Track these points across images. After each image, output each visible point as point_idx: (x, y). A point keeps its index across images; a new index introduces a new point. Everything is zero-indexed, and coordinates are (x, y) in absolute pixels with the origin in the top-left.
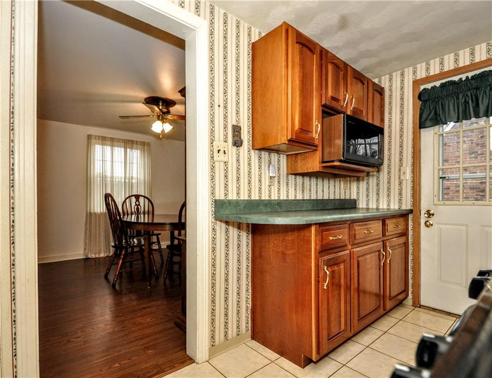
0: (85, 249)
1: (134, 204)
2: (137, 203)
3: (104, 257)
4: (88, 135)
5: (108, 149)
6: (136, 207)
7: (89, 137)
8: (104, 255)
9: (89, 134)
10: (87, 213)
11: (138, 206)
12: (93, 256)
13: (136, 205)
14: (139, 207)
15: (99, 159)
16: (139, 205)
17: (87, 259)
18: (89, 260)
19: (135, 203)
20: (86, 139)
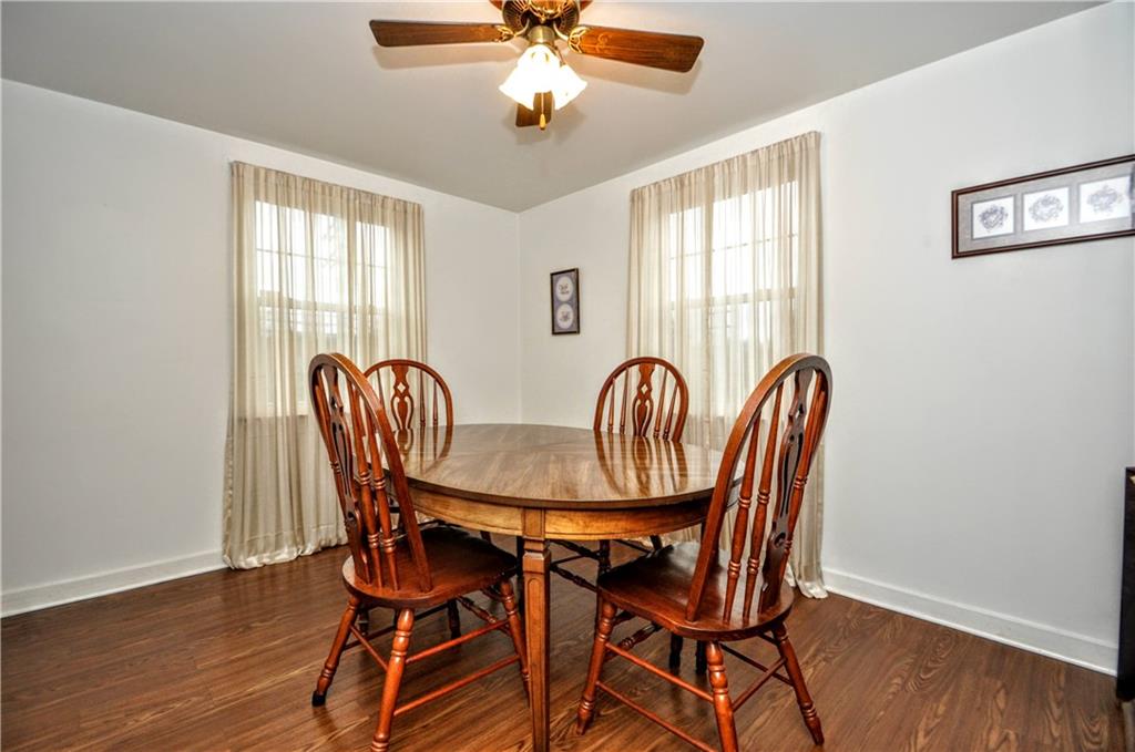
0: (226, 539)
1: (393, 392)
2: (401, 388)
3: (291, 562)
4: (231, 165)
5: (297, 216)
6: (397, 400)
7: (236, 169)
8: (290, 553)
9: (232, 160)
10: (231, 420)
11: (402, 396)
12: (254, 561)
13: (397, 392)
14: (407, 399)
15: (267, 247)
16: (406, 393)
17: (231, 573)
18: (241, 577)
19: (395, 387)
20: (225, 174)
